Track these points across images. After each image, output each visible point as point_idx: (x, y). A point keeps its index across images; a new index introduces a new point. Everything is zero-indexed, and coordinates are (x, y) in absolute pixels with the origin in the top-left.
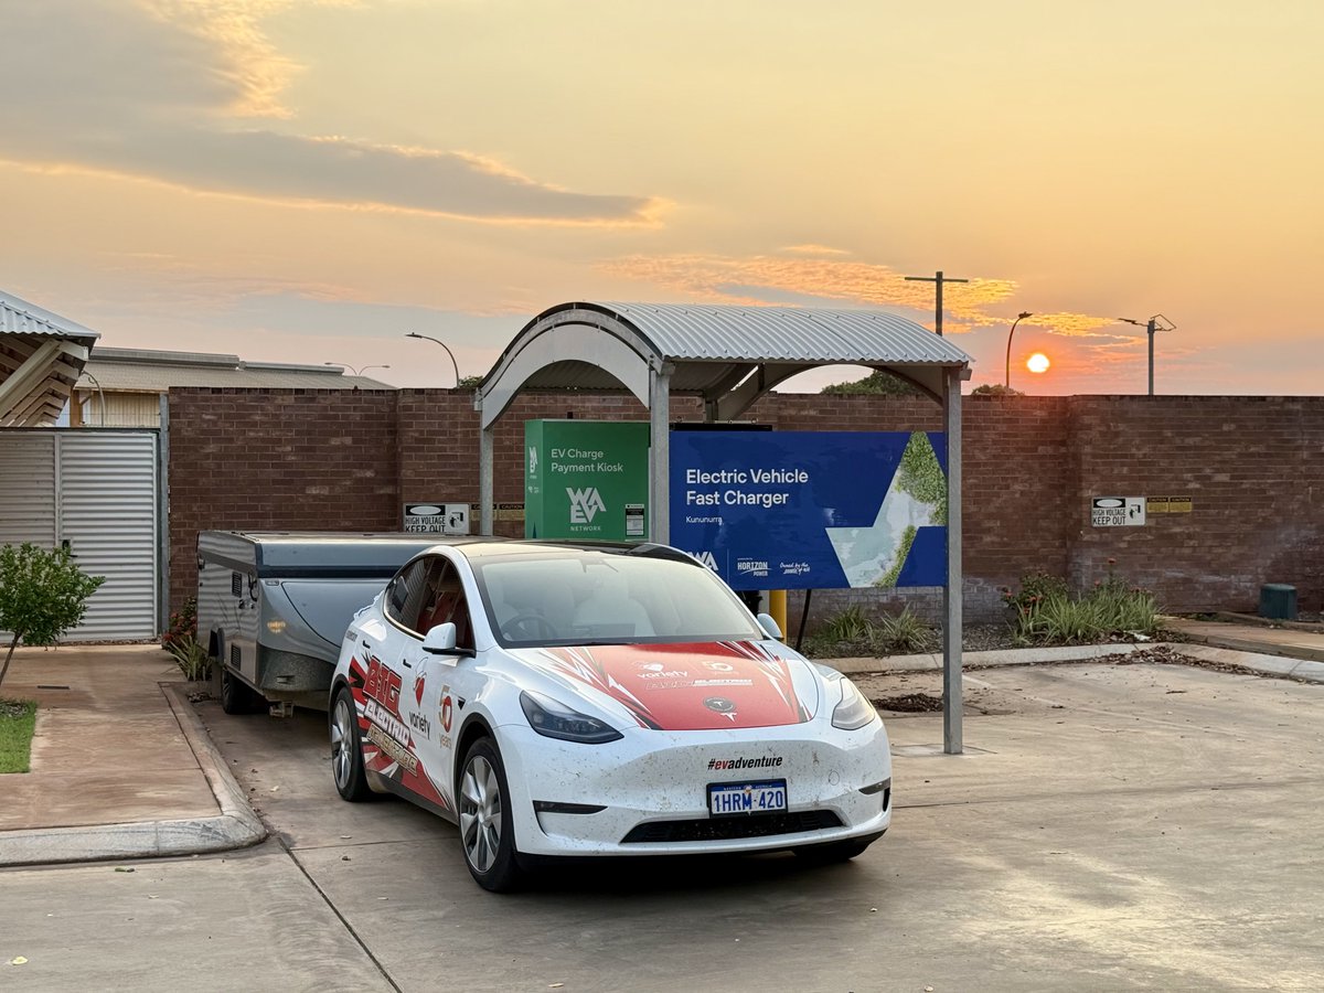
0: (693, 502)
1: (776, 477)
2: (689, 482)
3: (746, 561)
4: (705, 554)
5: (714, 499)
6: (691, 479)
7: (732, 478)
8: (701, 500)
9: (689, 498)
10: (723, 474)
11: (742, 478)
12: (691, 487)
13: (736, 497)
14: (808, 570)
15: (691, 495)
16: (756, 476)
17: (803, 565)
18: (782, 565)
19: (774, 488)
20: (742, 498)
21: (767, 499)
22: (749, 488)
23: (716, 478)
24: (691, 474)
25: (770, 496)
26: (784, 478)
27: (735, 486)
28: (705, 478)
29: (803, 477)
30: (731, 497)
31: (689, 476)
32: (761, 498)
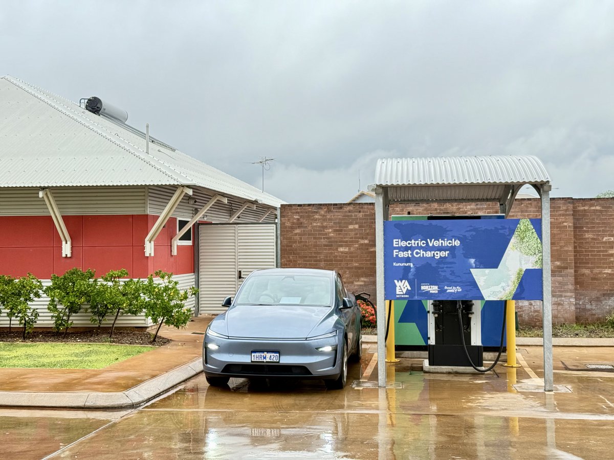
0: (397, 255)
1: (442, 243)
2: (395, 245)
3: (426, 285)
4: (404, 281)
5: (408, 254)
6: (396, 244)
7: (418, 243)
8: (402, 255)
9: (395, 254)
10: (413, 241)
11: (423, 243)
12: (396, 248)
13: (420, 253)
14: (461, 290)
15: (396, 252)
16: (431, 242)
17: (458, 287)
18: (446, 288)
19: (440, 249)
20: (423, 254)
21: (437, 254)
22: (427, 248)
23: (409, 244)
24: (396, 242)
25: (439, 252)
26: (446, 243)
27: (420, 248)
28: (404, 244)
29: (457, 243)
30: (417, 253)
31: (395, 243)
32: (434, 254)
